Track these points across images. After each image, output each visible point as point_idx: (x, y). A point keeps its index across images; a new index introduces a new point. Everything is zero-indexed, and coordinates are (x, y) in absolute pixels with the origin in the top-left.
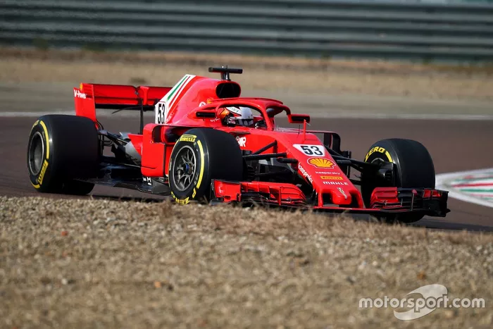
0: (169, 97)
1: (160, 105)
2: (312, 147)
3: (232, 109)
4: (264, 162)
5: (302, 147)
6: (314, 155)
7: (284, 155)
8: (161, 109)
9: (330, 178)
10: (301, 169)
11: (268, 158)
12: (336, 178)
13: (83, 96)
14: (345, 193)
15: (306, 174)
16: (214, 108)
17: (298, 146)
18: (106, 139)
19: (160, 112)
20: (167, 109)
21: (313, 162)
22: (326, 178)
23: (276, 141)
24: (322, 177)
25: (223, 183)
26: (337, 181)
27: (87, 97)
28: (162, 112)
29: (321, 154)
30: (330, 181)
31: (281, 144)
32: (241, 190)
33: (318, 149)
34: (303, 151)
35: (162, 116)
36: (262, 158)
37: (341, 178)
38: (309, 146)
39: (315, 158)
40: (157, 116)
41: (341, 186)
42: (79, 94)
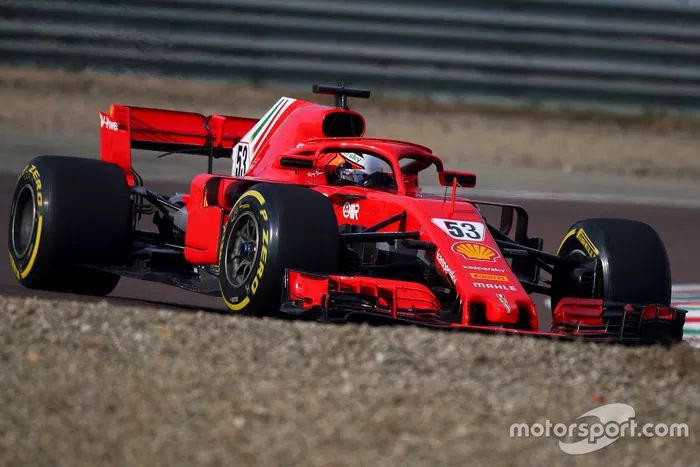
0: (254, 136)
1: (240, 148)
2: (463, 225)
3: (350, 156)
4: (384, 246)
5: (447, 224)
6: (466, 238)
7: (416, 236)
8: (241, 154)
9: (487, 277)
10: (441, 260)
11: (389, 239)
12: (496, 278)
13: (113, 126)
14: (509, 304)
15: (447, 269)
17: (440, 223)
18: (146, 202)
19: (239, 159)
20: (251, 155)
21: (461, 249)
22: (480, 276)
23: (405, 211)
24: (472, 275)
25: (303, 276)
26: (498, 283)
27: (119, 127)
28: (243, 159)
29: (478, 236)
30: (485, 282)
31: (413, 218)
32: (330, 288)
33: (473, 229)
34: (447, 231)
35: (242, 167)
36: (383, 238)
37: (506, 279)
38: (459, 224)
39: (465, 242)
40: (235, 166)
41: (502, 292)
42: (108, 122)
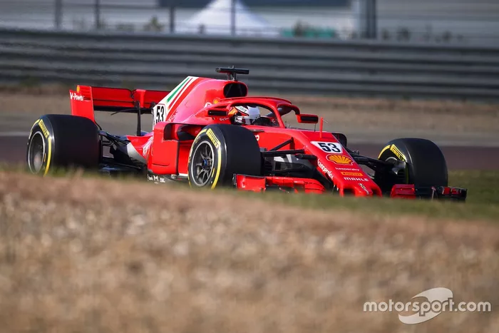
0: (169, 100)
1: (159, 108)
2: (329, 145)
4: (279, 159)
5: (320, 144)
6: (332, 152)
7: (302, 152)
9: (351, 174)
10: (321, 166)
11: (283, 155)
12: (356, 174)
13: (80, 98)
14: (367, 189)
15: (325, 170)
16: (225, 107)
17: (315, 143)
18: (104, 139)
19: (158, 114)
20: (167, 111)
21: (332, 158)
22: (346, 174)
23: (292, 138)
24: (342, 173)
25: (247, 177)
26: (358, 177)
27: (85, 99)
28: (161, 114)
29: (339, 151)
30: (350, 177)
31: (298, 142)
32: (266, 184)
33: (335, 147)
34: (321, 148)
35: (161, 118)
36: (278, 155)
37: (361, 175)
38: (327, 143)
39: (333, 154)
40: (156, 118)
41: (361, 182)
42: (76, 96)
